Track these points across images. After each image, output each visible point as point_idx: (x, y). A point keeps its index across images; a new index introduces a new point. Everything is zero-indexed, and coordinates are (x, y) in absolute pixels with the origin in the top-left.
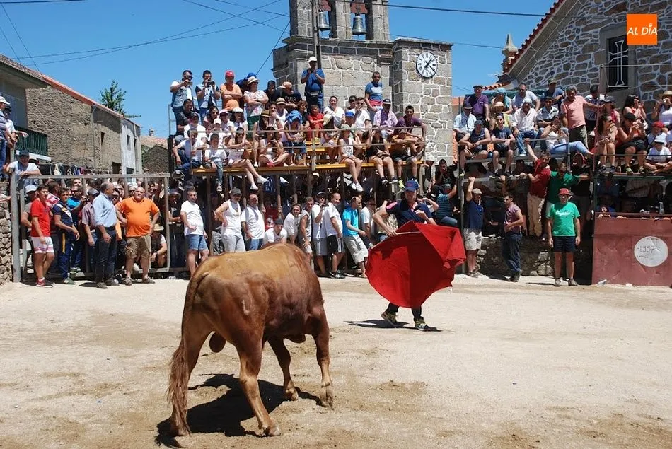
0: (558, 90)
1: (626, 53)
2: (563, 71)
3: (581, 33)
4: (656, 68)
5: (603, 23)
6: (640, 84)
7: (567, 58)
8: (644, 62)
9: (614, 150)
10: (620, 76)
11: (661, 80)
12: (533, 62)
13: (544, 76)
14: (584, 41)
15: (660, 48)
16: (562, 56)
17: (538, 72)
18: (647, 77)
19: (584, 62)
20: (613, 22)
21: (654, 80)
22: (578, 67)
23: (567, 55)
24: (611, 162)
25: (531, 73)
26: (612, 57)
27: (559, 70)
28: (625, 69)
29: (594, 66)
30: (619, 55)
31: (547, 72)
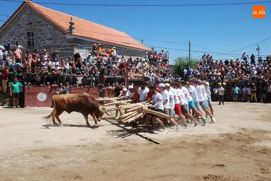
0: (11, 46)
1: (33, 37)
2: (13, 40)
3: (19, 29)
4: (42, 43)
5: (25, 27)
6: (38, 47)
7: (14, 36)
8: (38, 41)
9: (31, 66)
10: (31, 44)
11: (43, 46)
12: (2, 36)
13: (7, 41)
14: (20, 32)
15: (43, 37)
16: (13, 35)
17: (4, 39)
18: (40, 45)
19: (20, 38)
20: (28, 28)
21: (42, 46)
22: (18, 40)
23: (14, 35)
24: (29, 70)
25: (2, 40)
26: (29, 38)
27: (12, 40)
28: (33, 42)
29: (23, 40)
30: (31, 38)
31: (7, 40)
